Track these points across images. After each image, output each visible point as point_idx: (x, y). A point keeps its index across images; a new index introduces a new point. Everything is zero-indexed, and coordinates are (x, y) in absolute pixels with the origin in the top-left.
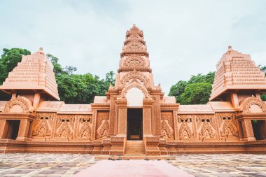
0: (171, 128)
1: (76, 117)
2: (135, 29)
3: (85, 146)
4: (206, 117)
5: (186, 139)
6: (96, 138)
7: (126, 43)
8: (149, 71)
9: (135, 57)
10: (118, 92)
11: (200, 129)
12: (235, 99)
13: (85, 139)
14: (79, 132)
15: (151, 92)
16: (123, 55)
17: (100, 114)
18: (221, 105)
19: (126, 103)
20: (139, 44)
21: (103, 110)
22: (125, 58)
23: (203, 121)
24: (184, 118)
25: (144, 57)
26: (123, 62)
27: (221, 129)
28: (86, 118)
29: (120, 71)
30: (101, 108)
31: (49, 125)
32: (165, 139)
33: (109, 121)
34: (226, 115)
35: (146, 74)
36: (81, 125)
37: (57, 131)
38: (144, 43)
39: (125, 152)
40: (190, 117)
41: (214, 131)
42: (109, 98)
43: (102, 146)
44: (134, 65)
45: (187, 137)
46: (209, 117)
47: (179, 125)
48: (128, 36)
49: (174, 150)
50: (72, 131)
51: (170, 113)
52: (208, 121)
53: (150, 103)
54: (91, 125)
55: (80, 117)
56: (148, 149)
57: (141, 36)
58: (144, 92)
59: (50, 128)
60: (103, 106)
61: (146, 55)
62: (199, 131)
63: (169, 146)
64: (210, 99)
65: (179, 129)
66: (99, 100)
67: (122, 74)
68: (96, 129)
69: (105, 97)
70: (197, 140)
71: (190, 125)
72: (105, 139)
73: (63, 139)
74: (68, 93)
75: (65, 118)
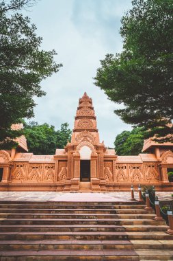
0: (111, 173)
1: (42, 165)
2: (86, 97)
3: (51, 186)
4: (136, 166)
5: (121, 181)
6: (58, 180)
7: (79, 109)
8: (96, 131)
9: (85, 120)
10: (74, 148)
11: (132, 174)
12: (158, 152)
13: (50, 181)
14: (45, 176)
15: (97, 148)
16: (77, 118)
17: (60, 163)
18: (148, 156)
19: (79, 157)
20: (89, 110)
21: (63, 160)
22: (78, 120)
23: (134, 168)
24: (121, 166)
25: (92, 120)
26: (77, 124)
27: (147, 174)
28: (50, 166)
29: (75, 131)
30: (61, 159)
31: (23, 171)
32: (107, 181)
33: (67, 168)
34: (151, 164)
35: (94, 133)
36: (47, 171)
37: (29, 176)
38: (92, 108)
39: (79, 189)
40: (125, 165)
41: (142, 176)
42: (67, 151)
43: (63, 186)
44: (85, 126)
45: (122, 180)
46: (138, 166)
47: (117, 171)
48: (80, 103)
49: (112, 189)
50: (40, 175)
51: (111, 162)
52: (138, 168)
53: (96, 157)
54: (54, 171)
55: (46, 165)
56: (93, 187)
57: (91, 103)
58: (92, 149)
59: (24, 173)
60: (62, 157)
61: (94, 118)
62: (131, 175)
63: (108, 186)
64: (142, 151)
65: (116, 174)
66: (59, 152)
67: (77, 133)
68: (58, 173)
69: (63, 150)
70: (129, 182)
71: (125, 171)
72: (64, 181)
73: (34, 181)
74: (32, 145)
75: (35, 165)
